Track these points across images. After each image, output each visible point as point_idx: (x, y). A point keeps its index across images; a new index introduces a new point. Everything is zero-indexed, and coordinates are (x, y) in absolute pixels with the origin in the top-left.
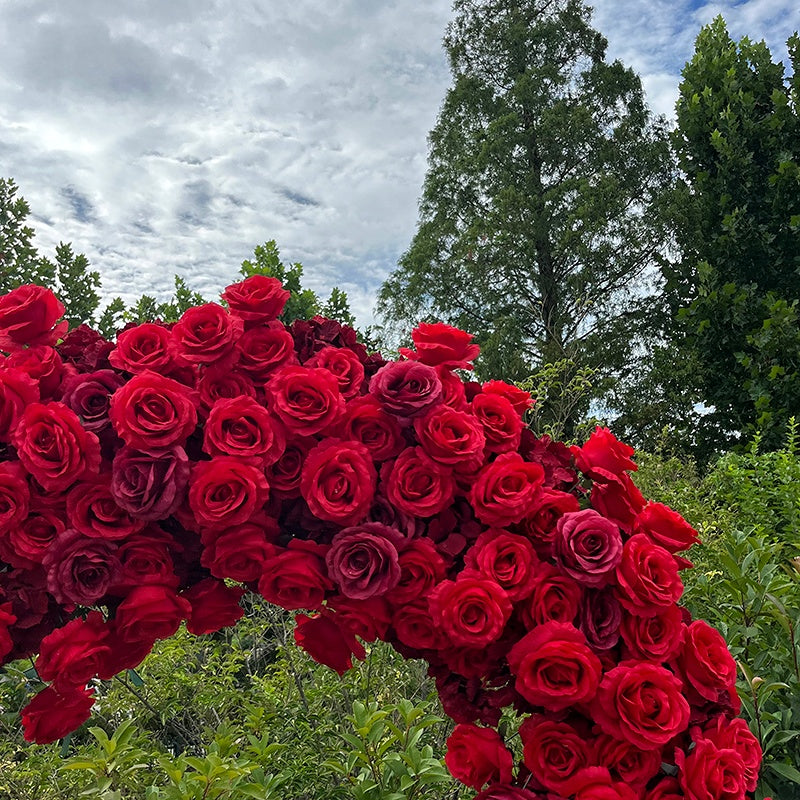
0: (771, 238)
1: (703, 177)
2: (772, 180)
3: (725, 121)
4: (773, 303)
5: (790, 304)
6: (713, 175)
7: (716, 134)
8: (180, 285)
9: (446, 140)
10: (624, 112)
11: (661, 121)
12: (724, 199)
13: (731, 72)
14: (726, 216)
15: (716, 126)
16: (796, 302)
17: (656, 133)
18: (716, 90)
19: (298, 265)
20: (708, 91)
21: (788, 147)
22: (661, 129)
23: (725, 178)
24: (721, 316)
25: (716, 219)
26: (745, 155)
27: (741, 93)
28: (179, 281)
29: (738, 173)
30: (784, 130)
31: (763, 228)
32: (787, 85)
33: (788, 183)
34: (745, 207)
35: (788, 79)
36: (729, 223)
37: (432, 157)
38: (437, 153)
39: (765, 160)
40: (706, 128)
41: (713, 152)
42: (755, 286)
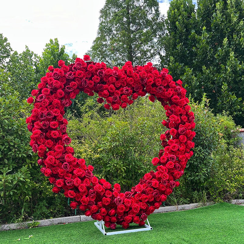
0: (188, 52)
1: (173, 33)
2: (189, 37)
3: (180, 19)
4: (187, 69)
5: (191, 69)
6: (176, 33)
7: (177, 23)
8: (27, 48)
9: (104, 13)
10: (154, 12)
11: (163, 16)
12: (178, 40)
13: (182, 6)
14: (178, 45)
15: (177, 20)
16: (192, 69)
17: (162, 19)
18: (178, 10)
19: (64, 46)
20: (176, 10)
21: (194, 28)
22: (163, 18)
23: (178, 35)
24: (175, 71)
25: (175, 45)
26: (184, 29)
27: (184, 12)
28: (27, 47)
29: (181, 34)
30: (194, 24)
31: (186, 49)
32: (195, 11)
33: (193, 38)
34: (183, 43)
35: (196, 10)
36: (178, 47)
37: (100, 17)
38: (101, 17)
39: (188, 31)
40: (175, 20)
41: (176, 27)
42: (183, 64)
